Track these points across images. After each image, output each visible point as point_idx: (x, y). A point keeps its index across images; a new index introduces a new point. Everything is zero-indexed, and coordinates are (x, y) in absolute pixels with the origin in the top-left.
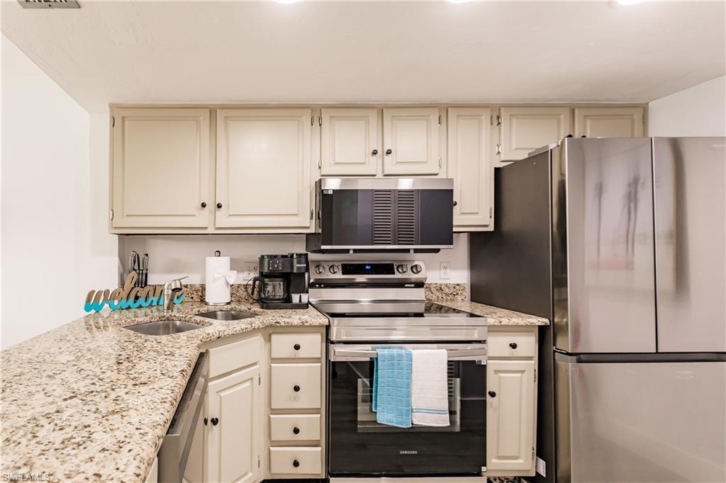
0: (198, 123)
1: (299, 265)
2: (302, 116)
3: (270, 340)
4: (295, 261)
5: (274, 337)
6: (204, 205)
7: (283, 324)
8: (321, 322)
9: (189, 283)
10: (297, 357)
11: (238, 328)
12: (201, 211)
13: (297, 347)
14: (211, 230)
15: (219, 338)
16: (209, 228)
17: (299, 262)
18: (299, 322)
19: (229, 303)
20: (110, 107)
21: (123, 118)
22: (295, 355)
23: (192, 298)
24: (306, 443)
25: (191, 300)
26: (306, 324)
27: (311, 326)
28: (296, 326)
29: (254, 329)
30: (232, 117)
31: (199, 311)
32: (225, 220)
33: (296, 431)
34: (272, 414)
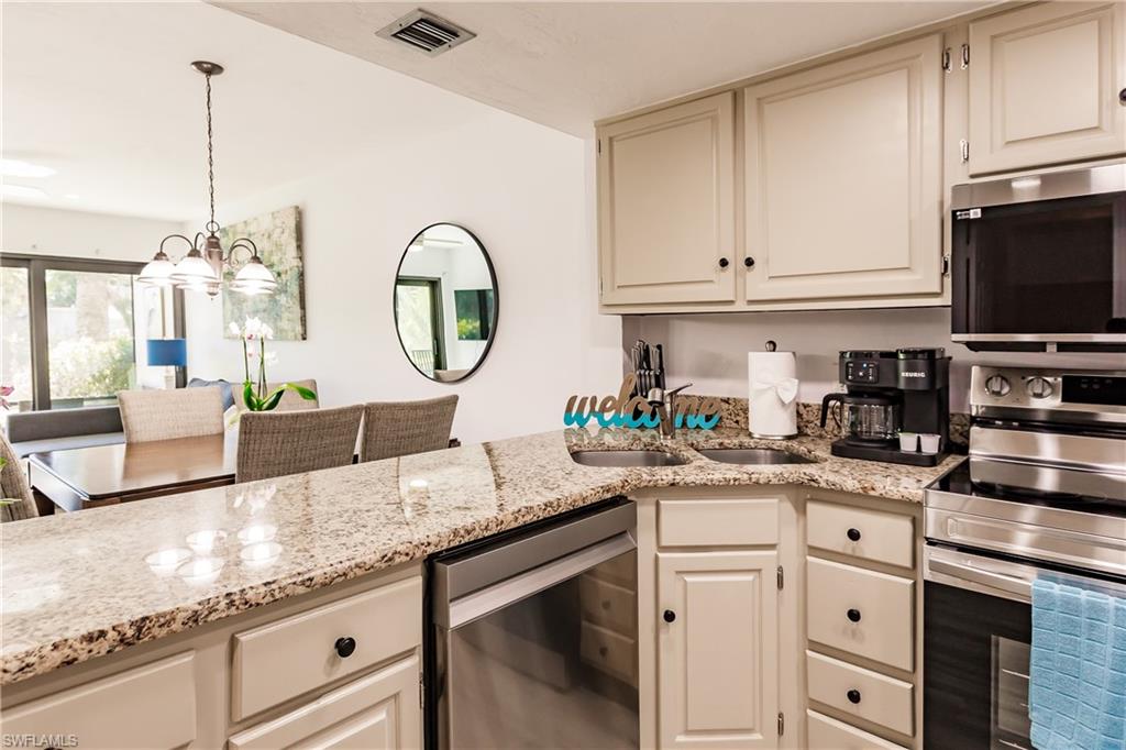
0: (714, 119)
1: (911, 375)
2: (918, 56)
3: (804, 512)
4: (902, 365)
5: (811, 507)
6: (724, 263)
7: (823, 485)
8: (906, 495)
9: (731, 396)
10: (858, 554)
11: (717, 476)
12: (722, 274)
13: (854, 535)
14: (740, 306)
15: (673, 484)
16: (737, 304)
17: (910, 369)
18: (858, 485)
19: (789, 438)
20: (595, 126)
21: (611, 139)
22: (853, 550)
23: (737, 422)
24: (882, 731)
25: (735, 425)
26: (872, 493)
27: (881, 498)
28: (851, 494)
29: (757, 483)
30: (773, 95)
31: (721, 444)
32: (759, 287)
33: (854, 697)
34: (810, 650)
